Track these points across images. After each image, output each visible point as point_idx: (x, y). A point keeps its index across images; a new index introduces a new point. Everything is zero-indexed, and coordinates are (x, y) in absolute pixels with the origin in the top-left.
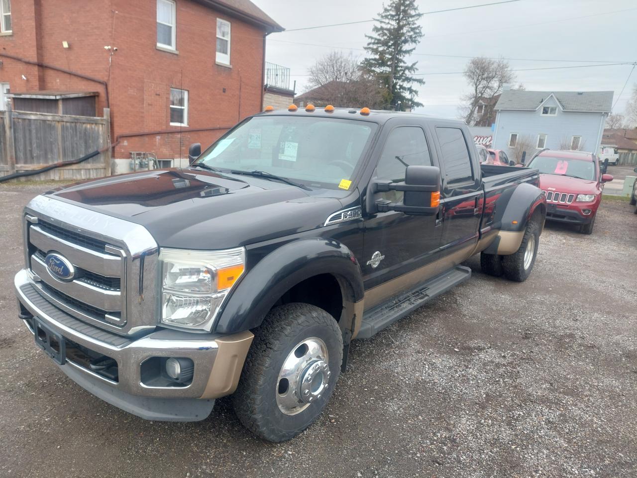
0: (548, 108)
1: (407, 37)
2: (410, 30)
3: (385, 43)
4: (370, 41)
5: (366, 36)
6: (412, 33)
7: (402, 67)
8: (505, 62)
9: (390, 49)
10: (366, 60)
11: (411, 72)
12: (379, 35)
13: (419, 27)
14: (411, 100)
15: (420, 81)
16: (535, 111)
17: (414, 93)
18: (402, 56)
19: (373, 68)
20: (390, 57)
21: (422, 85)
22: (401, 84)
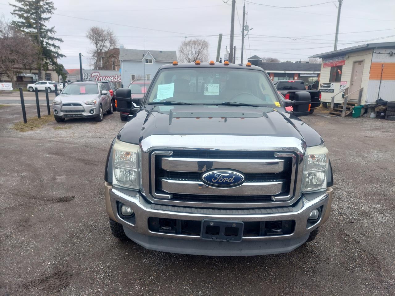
0: (148, 59)
1: (44, 9)
2: (45, 4)
3: (27, 11)
4: (14, 8)
5: (10, 4)
6: (47, 6)
7: (44, 29)
8: (111, 31)
9: (33, 16)
10: (14, 22)
11: (52, 33)
12: (22, 5)
13: (52, 2)
14: (56, 53)
15: (60, 40)
16: (141, 61)
17: (57, 48)
18: (43, 22)
19: (22, 29)
20: (34, 22)
21: (62, 43)
22: (47, 41)
